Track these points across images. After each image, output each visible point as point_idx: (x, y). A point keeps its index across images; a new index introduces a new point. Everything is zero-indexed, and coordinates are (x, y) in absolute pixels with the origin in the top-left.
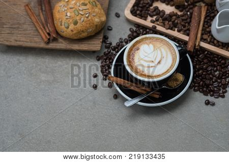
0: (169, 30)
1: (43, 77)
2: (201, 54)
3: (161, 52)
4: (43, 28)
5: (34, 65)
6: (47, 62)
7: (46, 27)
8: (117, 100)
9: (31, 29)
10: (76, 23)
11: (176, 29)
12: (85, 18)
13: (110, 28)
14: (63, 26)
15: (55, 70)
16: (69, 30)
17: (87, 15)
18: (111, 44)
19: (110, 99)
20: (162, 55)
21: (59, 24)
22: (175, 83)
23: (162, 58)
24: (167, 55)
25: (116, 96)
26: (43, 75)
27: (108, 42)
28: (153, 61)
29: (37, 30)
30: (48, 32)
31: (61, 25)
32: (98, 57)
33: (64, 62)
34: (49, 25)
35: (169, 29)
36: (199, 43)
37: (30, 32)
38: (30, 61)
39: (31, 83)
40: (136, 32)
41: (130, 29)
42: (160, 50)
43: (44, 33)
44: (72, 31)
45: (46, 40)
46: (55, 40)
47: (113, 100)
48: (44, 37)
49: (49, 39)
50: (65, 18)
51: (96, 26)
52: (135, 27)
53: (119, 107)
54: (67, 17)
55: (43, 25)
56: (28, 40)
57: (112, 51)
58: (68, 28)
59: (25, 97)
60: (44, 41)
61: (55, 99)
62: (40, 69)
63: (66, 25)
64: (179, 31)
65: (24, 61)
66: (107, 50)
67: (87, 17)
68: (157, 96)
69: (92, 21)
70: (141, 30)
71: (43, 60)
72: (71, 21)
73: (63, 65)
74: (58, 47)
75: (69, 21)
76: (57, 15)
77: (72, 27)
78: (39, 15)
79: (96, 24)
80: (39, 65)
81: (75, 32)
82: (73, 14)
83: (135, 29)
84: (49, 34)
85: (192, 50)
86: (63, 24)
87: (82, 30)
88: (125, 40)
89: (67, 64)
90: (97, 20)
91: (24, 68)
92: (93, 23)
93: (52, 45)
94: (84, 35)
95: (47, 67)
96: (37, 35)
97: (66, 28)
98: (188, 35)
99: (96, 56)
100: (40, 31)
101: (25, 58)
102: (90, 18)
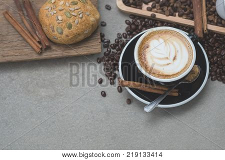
0: (170, 17)
1: (43, 92)
2: (210, 38)
3: (174, 46)
4: (31, 37)
5: (29, 80)
6: (42, 74)
7: (35, 36)
8: (131, 106)
9: (17, 39)
10: (70, 27)
11: (177, 14)
12: (80, 19)
13: (103, 24)
14: (56, 33)
15: (54, 82)
16: (64, 35)
17: (81, 16)
18: (109, 42)
19: (124, 105)
20: (175, 49)
21: (51, 30)
22: (192, 76)
23: (176, 52)
24: (181, 49)
25: (130, 101)
26: (42, 90)
27: (105, 41)
28: (167, 58)
29: (24, 40)
30: (38, 40)
31: (53, 31)
32: (98, 59)
33: (62, 70)
34: (37, 33)
35: (170, 15)
36: (207, 26)
37: (17, 43)
38: (23, 76)
39: (30, 101)
40: (133, 23)
41: (126, 21)
42: (172, 43)
43: (34, 43)
44: (67, 36)
45: (38, 50)
46: (48, 48)
47: (128, 106)
48: (35, 47)
49: (41, 49)
50: (56, 23)
51: (93, 25)
52: (131, 18)
53: (135, 113)
54: (58, 21)
55: (30, 33)
56: (17, 54)
57: (112, 50)
58: (62, 33)
59: (28, 120)
60: (36, 51)
61: (63, 116)
62: (37, 84)
63: (60, 31)
64: (180, 16)
65: (16, 77)
66: (106, 49)
67: (81, 18)
68: (176, 94)
69: (88, 21)
70: (139, 21)
71: (37, 72)
72: (64, 25)
73: (62, 75)
74: (53, 56)
75: (62, 25)
76: (46, 21)
77: (66, 31)
78: (23, 22)
79: (91, 23)
80: (34, 79)
81: (70, 37)
82: (65, 17)
83: (131, 20)
84: (40, 43)
85: (202, 36)
86: (55, 29)
87: (78, 33)
88: (123, 34)
89: (66, 73)
90: (92, 19)
91: (19, 86)
92: (89, 24)
93: (46, 55)
94: (81, 38)
95: (44, 80)
96: (26, 46)
97: (60, 34)
98: (192, 19)
99: (96, 58)
100: (29, 40)
101: (16, 73)
102: (84, 18)
